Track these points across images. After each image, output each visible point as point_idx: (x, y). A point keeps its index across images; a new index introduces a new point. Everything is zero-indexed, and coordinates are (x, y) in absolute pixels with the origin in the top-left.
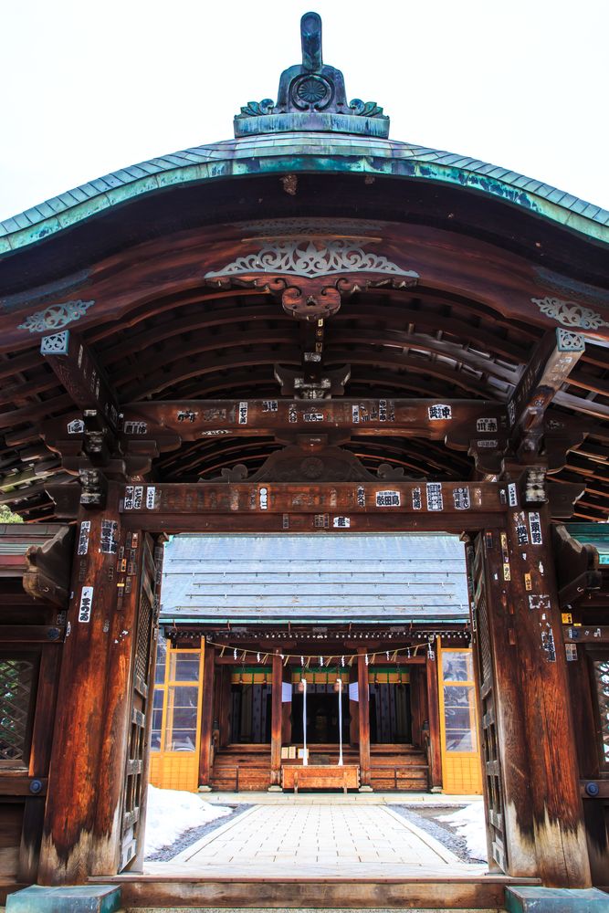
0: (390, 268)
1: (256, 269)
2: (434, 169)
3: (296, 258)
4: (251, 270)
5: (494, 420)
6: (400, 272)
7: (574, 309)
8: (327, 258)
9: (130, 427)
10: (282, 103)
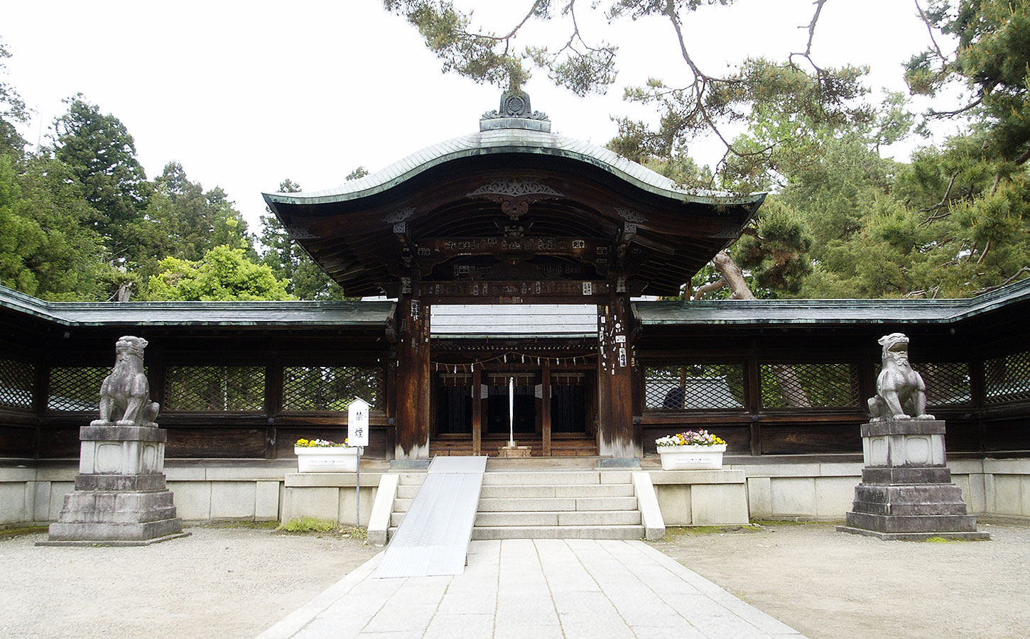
0: (551, 192)
1: (490, 192)
2: (570, 153)
3: (508, 187)
4: (487, 192)
5: (606, 248)
6: (556, 194)
7: (633, 213)
8: (522, 186)
9: (421, 252)
10: (501, 112)
